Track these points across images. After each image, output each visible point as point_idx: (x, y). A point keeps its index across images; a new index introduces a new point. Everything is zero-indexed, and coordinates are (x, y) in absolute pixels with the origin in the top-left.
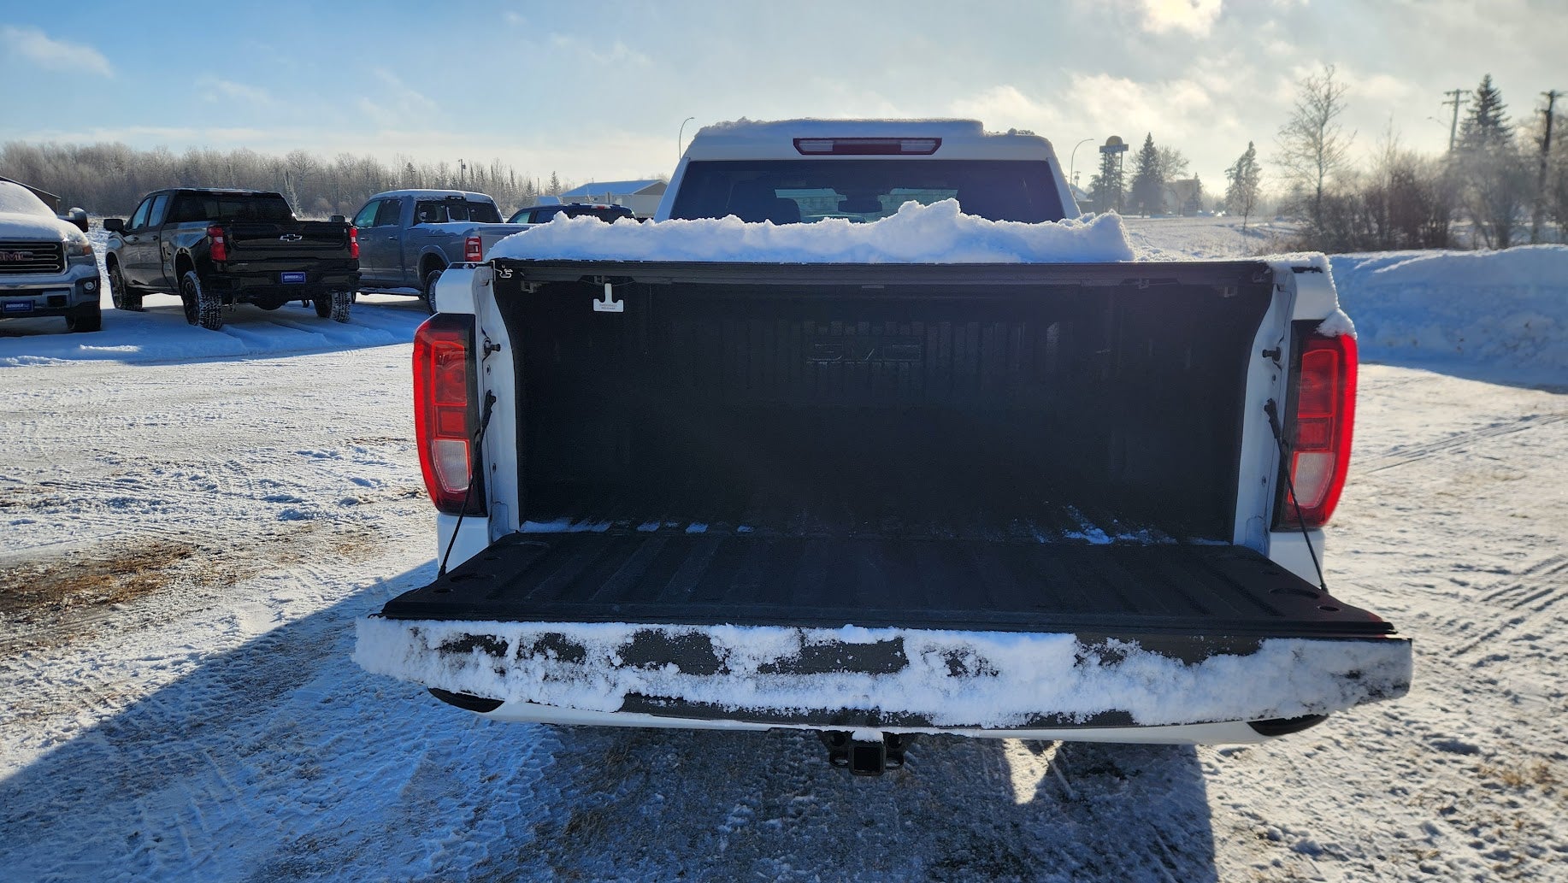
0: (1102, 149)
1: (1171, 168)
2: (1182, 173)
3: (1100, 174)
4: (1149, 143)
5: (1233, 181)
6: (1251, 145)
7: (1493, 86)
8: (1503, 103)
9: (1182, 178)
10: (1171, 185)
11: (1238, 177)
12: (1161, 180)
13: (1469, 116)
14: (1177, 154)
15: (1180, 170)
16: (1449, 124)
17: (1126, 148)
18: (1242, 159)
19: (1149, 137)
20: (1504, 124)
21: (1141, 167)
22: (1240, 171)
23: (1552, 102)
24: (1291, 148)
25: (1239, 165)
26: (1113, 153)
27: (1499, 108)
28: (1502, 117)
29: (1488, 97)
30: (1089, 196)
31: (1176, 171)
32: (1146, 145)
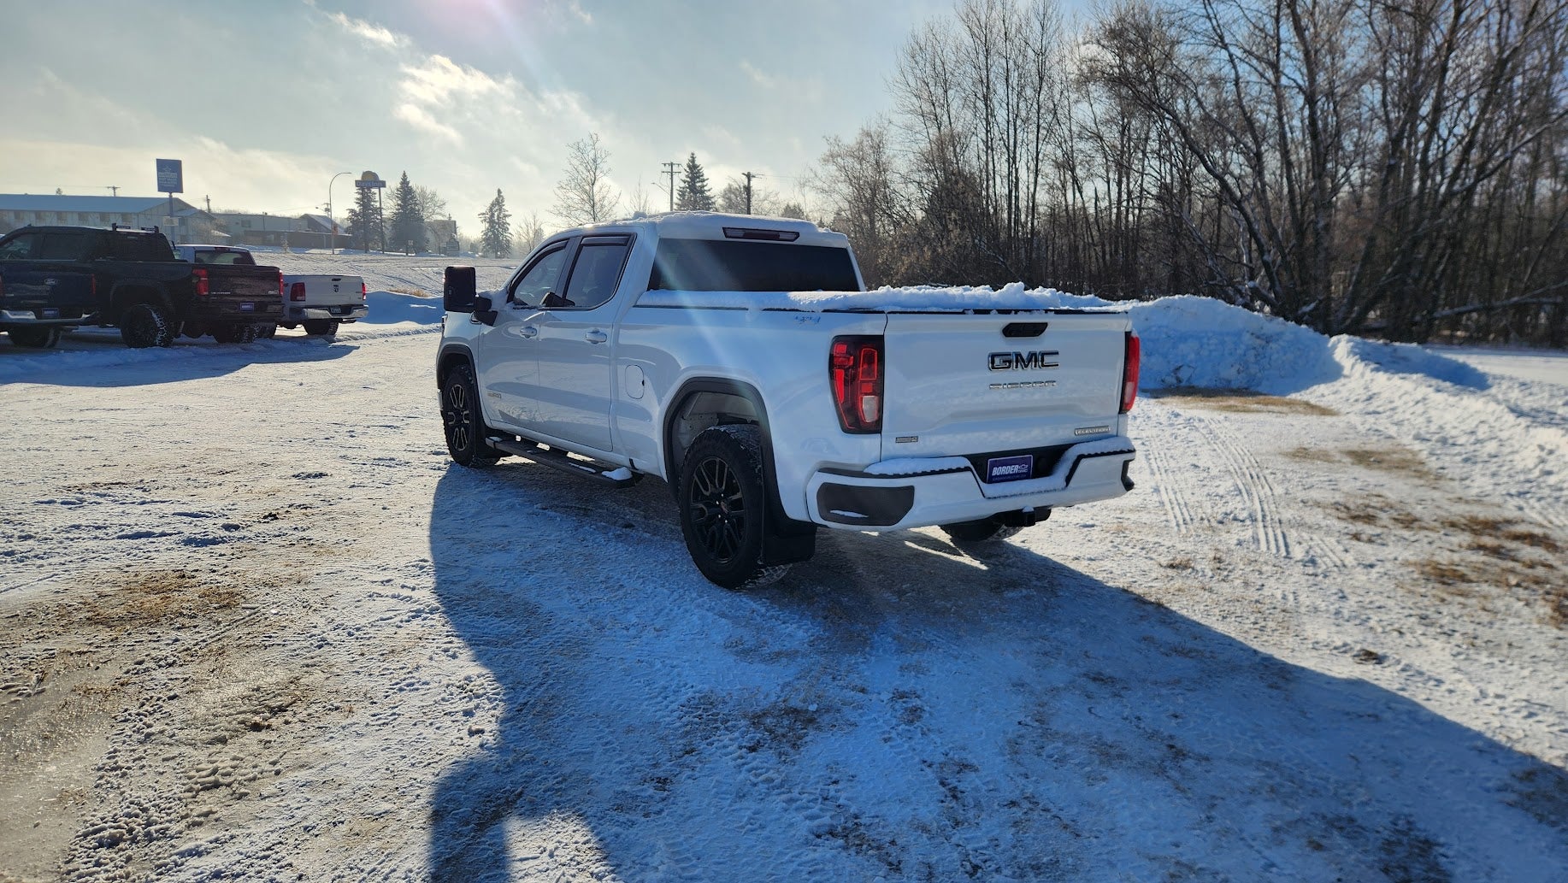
0: (358, 183)
1: (428, 208)
2: (440, 214)
3: (357, 208)
4: (405, 182)
5: (487, 225)
6: (499, 191)
7: (697, 163)
8: (705, 177)
9: (440, 218)
10: (430, 224)
11: (491, 222)
12: (421, 219)
13: (682, 185)
14: (434, 195)
15: (438, 210)
16: (669, 190)
17: (383, 184)
18: (493, 205)
19: (404, 175)
20: (707, 194)
21: (398, 205)
22: (493, 215)
23: (749, 181)
24: (569, 202)
25: (491, 210)
26: (369, 189)
27: (703, 181)
28: (706, 188)
29: (694, 172)
30: (347, 230)
31: (434, 211)
32: (402, 183)
